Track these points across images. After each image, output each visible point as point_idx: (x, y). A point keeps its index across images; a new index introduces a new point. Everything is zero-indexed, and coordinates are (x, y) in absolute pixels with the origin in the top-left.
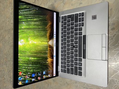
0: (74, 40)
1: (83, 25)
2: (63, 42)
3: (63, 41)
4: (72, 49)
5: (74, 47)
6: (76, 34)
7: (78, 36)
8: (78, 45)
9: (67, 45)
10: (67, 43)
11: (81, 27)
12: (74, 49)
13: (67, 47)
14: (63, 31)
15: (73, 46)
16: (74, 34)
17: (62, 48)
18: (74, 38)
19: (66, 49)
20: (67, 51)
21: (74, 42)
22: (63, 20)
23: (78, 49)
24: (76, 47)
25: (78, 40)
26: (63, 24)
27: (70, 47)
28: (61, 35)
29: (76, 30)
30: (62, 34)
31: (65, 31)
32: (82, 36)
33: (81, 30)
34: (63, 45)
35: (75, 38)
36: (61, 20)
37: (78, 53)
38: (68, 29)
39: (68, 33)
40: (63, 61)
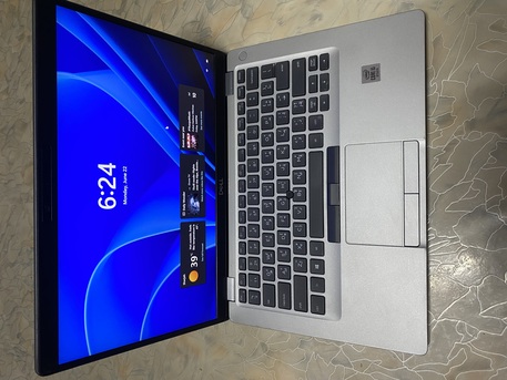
0: (292, 169)
2: (246, 178)
3: (247, 174)
4: (283, 204)
5: (291, 195)
6: (300, 144)
7: (307, 150)
8: (307, 186)
9: (263, 190)
10: (261, 182)
11: (319, 113)
12: (292, 203)
13: (261, 198)
14: (245, 132)
15: (288, 191)
16: (290, 143)
17: (242, 203)
18: (290, 160)
19: (260, 206)
20: (262, 215)
21: (290, 177)
22: (245, 84)
23: (307, 203)
24: (299, 195)
25: (307, 168)
26: (245, 100)
27: (275, 198)
28: (237, 148)
29: (299, 126)
30: (241, 143)
31: (254, 132)
32: (324, 149)
33: (320, 126)
34: (248, 190)
35: (294, 160)
36: (236, 85)
37: (307, 221)
38: (267, 123)
39: (267, 140)
40: (247, 256)
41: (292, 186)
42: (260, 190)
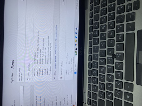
0: (116, 43)
1: (137, 7)
2: (92, 47)
3: (93, 45)
4: (110, 61)
5: (114, 56)
6: (121, 29)
7: (125, 33)
8: (124, 52)
9: (100, 53)
10: (100, 49)
11: (133, 11)
12: (115, 61)
13: (99, 57)
14: (93, 25)
15: (113, 54)
16: (115, 29)
17: (90, 59)
18: (115, 38)
19: (98, 61)
20: (99, 65)
21: (115, 47)
22: (93, 3)
23: (124, 61)
24: (119, 57)
25: (124, 42)
26: (93, 11)
27: (106, 58)
28: (89, 33)
29: (121, 20)
30: (91, 31)
31: (97, 25)
32: (136, 32)
33: (133, 18)
34: (93, 53)
35: (117, 38)
36: (89, 5)
37: (123, 71)
38: (103, 20)
39: (103, 28)
40: (92, 84)
41: (116, 52)
42: (99, 53)
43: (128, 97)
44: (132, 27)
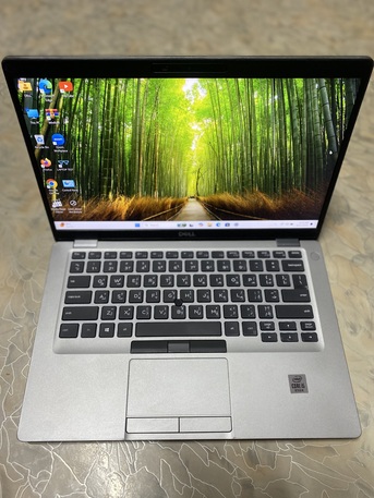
0: (204, 305)
1: (265, 338)
2: (195, 258)
3: (200, 260)
4: (170, 296)
5: (178, 303)
6: (229, 312)
7: (223, 320)
8: (187, 320)
9: (184, 276)
10: (192, 274)
11: (260, 332)
12: (170, 305)
13: (175, 274)
14: (241, 258)
15: (182, 301)
16: (230, 303)
17: (171, 255)
18: (213, 303)
19: (167, 273)
20: (159, 274)
21: (196, 303)
22: (288, 258)
23: (170, 320)
24: (179, 312)
25: (205, 319)
26: (272, 258)
27: (175, 287)
28: (225, 250)
29: (246, 312)
30: (230, 255)
31: (241, 267)
32: (223, 337)
33: (246, 333)
34: (184, 260)
35: (213, 307)
36: (287, 249)
37: (152, 320)
38: (250, 280)
39: (233, 280)
40: (119, 260)
41: (187, 305)
42: (184, 272)
43: (107, 330)
44: (232, 330)
